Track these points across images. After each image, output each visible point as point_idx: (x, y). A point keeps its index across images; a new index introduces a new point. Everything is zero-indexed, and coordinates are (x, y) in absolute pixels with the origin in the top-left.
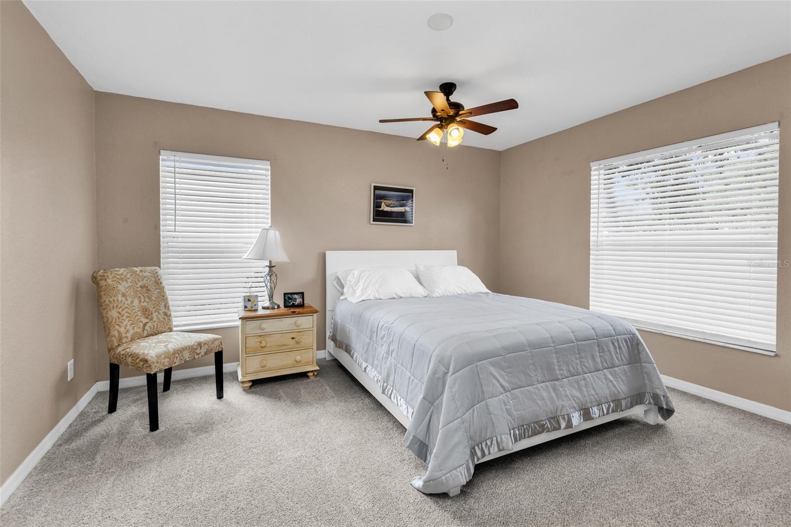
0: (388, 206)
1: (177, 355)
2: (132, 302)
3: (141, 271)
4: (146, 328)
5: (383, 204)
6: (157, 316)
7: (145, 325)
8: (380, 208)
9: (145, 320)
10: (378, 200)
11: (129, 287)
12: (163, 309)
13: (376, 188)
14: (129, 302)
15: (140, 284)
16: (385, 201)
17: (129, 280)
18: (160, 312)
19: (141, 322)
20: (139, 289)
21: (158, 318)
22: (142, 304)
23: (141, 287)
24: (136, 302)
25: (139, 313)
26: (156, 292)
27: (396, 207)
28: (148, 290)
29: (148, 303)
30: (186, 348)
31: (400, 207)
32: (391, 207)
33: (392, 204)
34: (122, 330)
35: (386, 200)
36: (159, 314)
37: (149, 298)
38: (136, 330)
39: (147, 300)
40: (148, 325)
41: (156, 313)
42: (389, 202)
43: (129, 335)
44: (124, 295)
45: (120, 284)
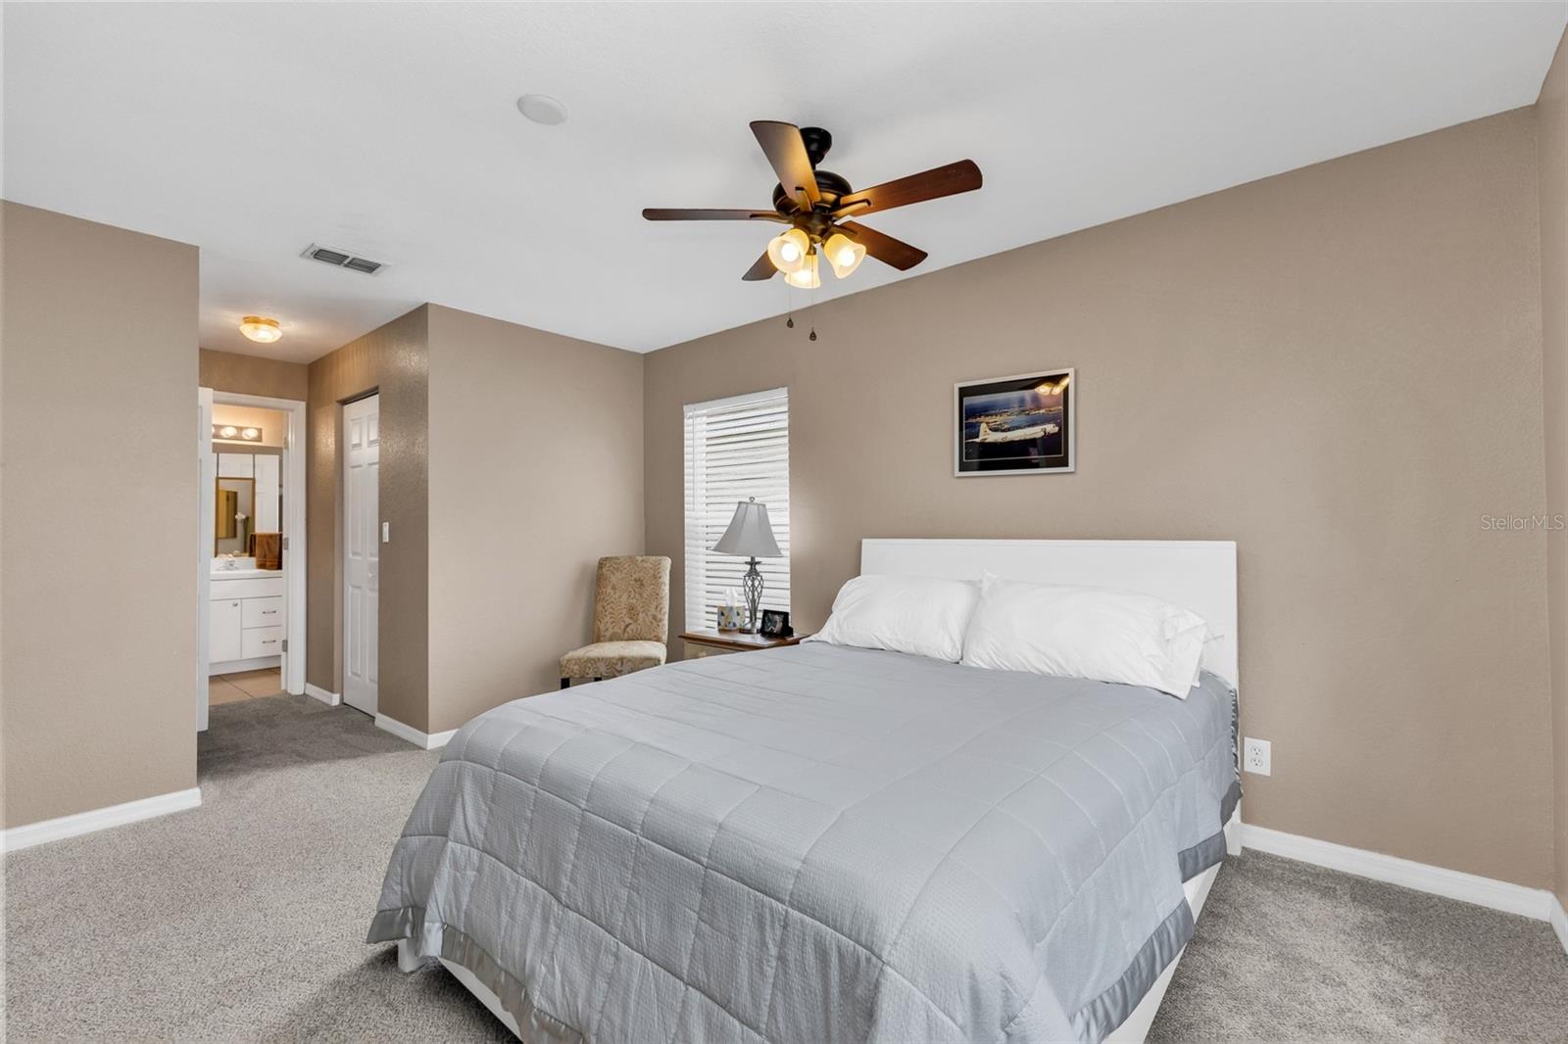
0: (995, 430)
1: (589, 665)
2: (620, 597)
3: (643, 561)
4: (628, 629)
5: (983, 426)
6: (643, 618)
7: (627, 626)
8: (977, 437)
9: (628, 621)
10: (971, 421)
11: (623, 579)
12: (652, 610)
13: (964, 392)
14: (616, 596)
15: (634, 576)
16: (988, 419)
17: (625, 571)
18: (649, 614)
19: (624, 621)
20: (632, 582)
21: (644, 621)
22: (631, 601)
23: (636, 580)
24: (625, 597)
25: (624, 611)
26: (649, 589)
27: (1018, 428)
28: (642, 585)
29: (637, 600)
30: (603, 659)
31: (1029, 426)
32: (1004, 431)
33: (1005, 423)
34: (602, 627)
35: (991, 415)
36: (647, 615)
37: (641, 595)
38: (616, 630)
39: (637, 596)
40: (631, 627)
41: (644, 614)
42: (999, 419)
43: (608, 634)
44: (614, 588)
45: (613, 574)
